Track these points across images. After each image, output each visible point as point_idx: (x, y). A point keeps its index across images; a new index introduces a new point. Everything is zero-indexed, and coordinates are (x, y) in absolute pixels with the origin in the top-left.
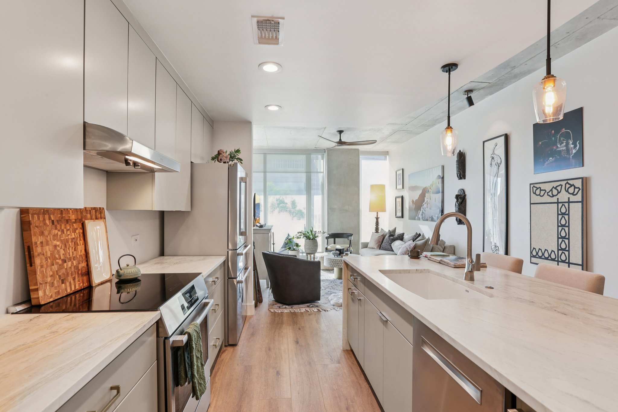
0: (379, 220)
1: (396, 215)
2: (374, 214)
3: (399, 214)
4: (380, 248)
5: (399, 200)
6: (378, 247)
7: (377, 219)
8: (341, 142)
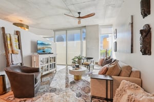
3: (115, 50)
5: (115, 43)
8: (79, 17)
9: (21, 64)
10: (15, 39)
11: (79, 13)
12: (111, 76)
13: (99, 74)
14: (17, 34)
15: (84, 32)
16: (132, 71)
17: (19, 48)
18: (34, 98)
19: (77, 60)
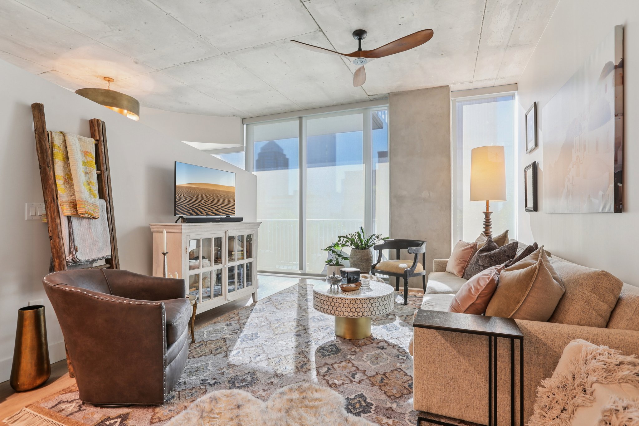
0: (491, 217)
1: (526, 206)
2: (482, 206)
3: (530, 205)
4: (463, 275)
5: (530, 172)
6: (460, 272)
7: (487, 214)
8: (359, 53)
9: (109, 261)
10: (86, 153)
11: (359, 34)
12: (511, 321)
13: (456, 309)
14: (93, 136)
15: (378, 125)
16: (619, 301)
17: (102, 195)
18: (162, 411)
19: (348, 251)
